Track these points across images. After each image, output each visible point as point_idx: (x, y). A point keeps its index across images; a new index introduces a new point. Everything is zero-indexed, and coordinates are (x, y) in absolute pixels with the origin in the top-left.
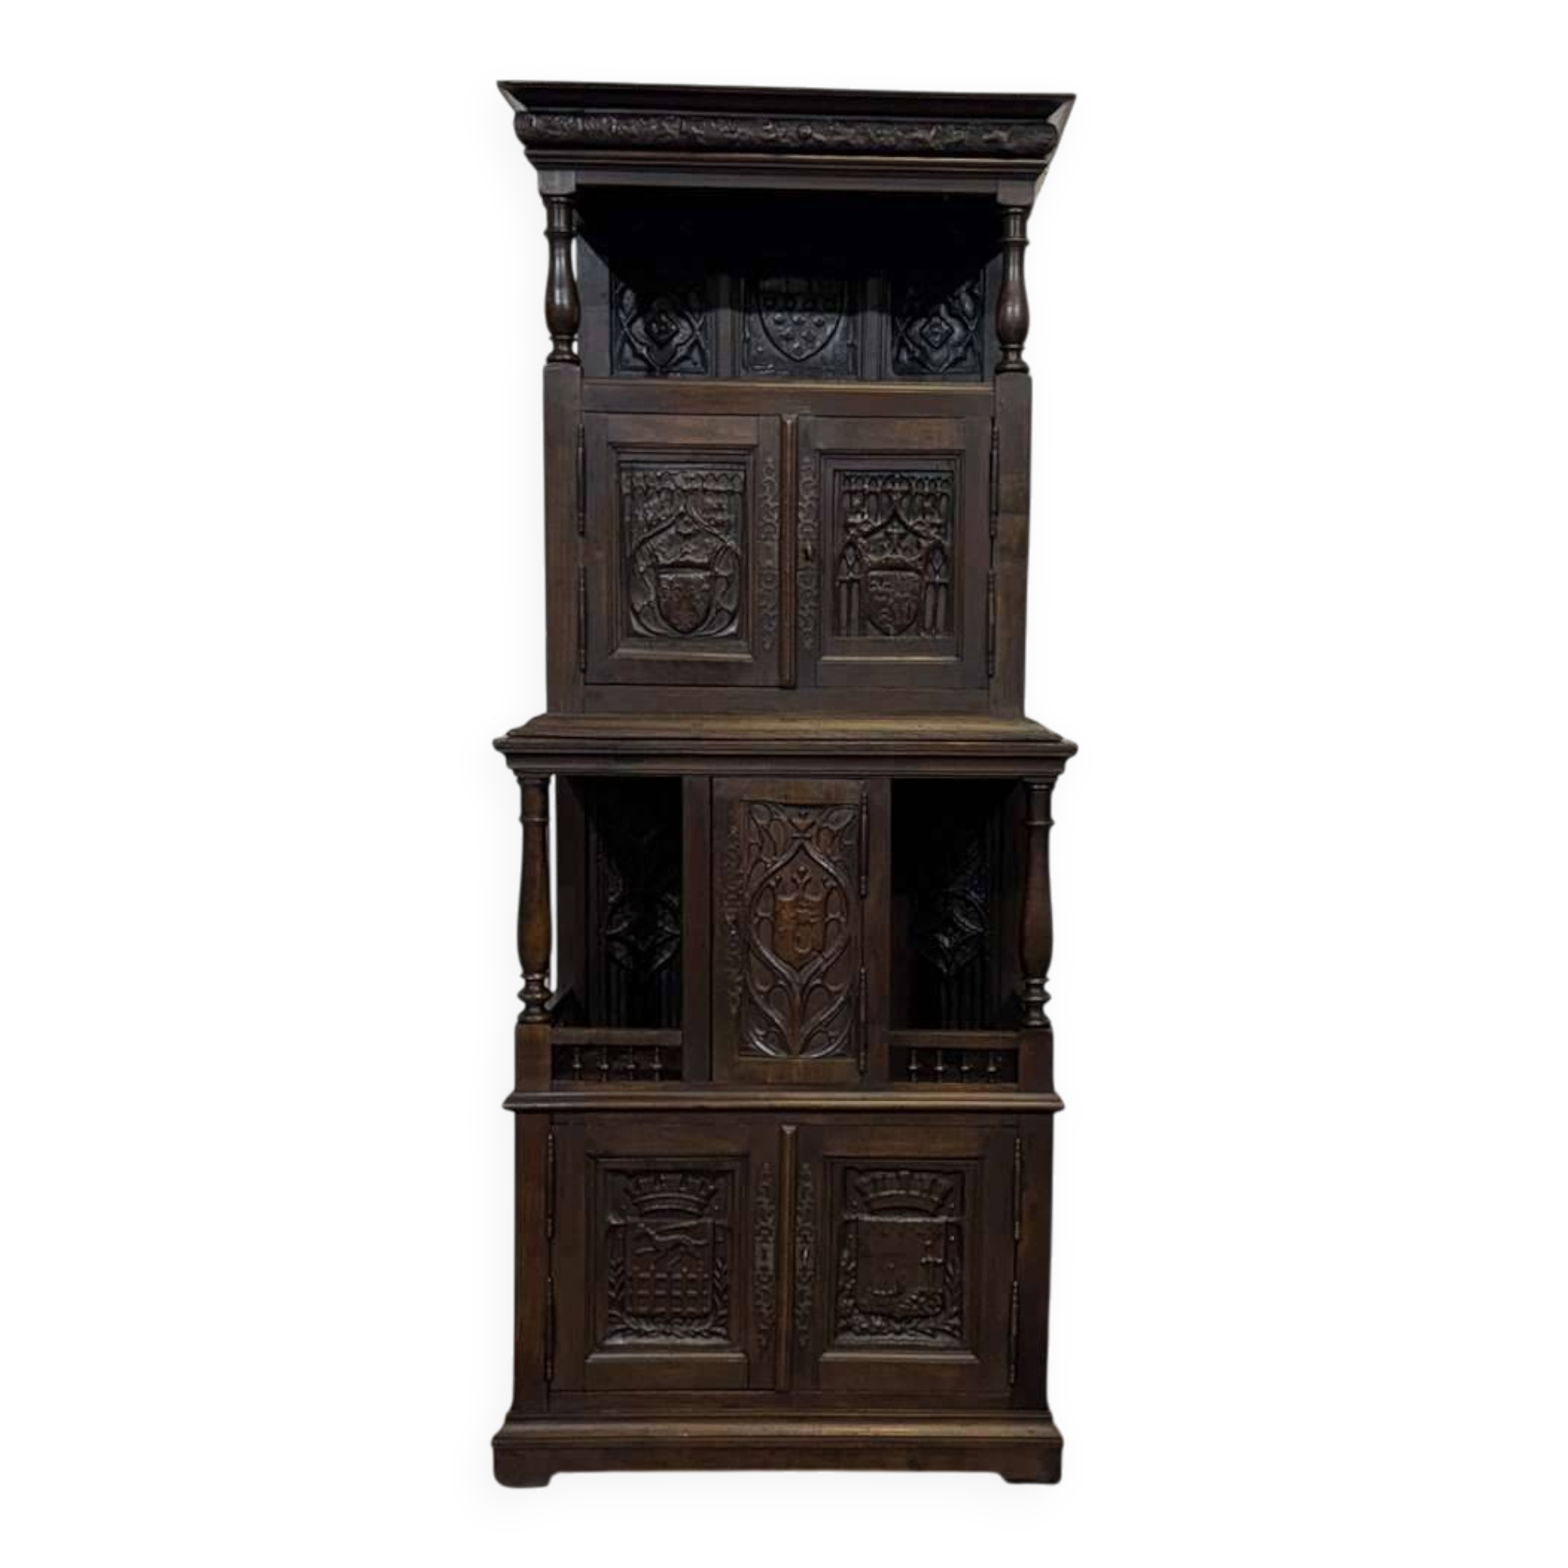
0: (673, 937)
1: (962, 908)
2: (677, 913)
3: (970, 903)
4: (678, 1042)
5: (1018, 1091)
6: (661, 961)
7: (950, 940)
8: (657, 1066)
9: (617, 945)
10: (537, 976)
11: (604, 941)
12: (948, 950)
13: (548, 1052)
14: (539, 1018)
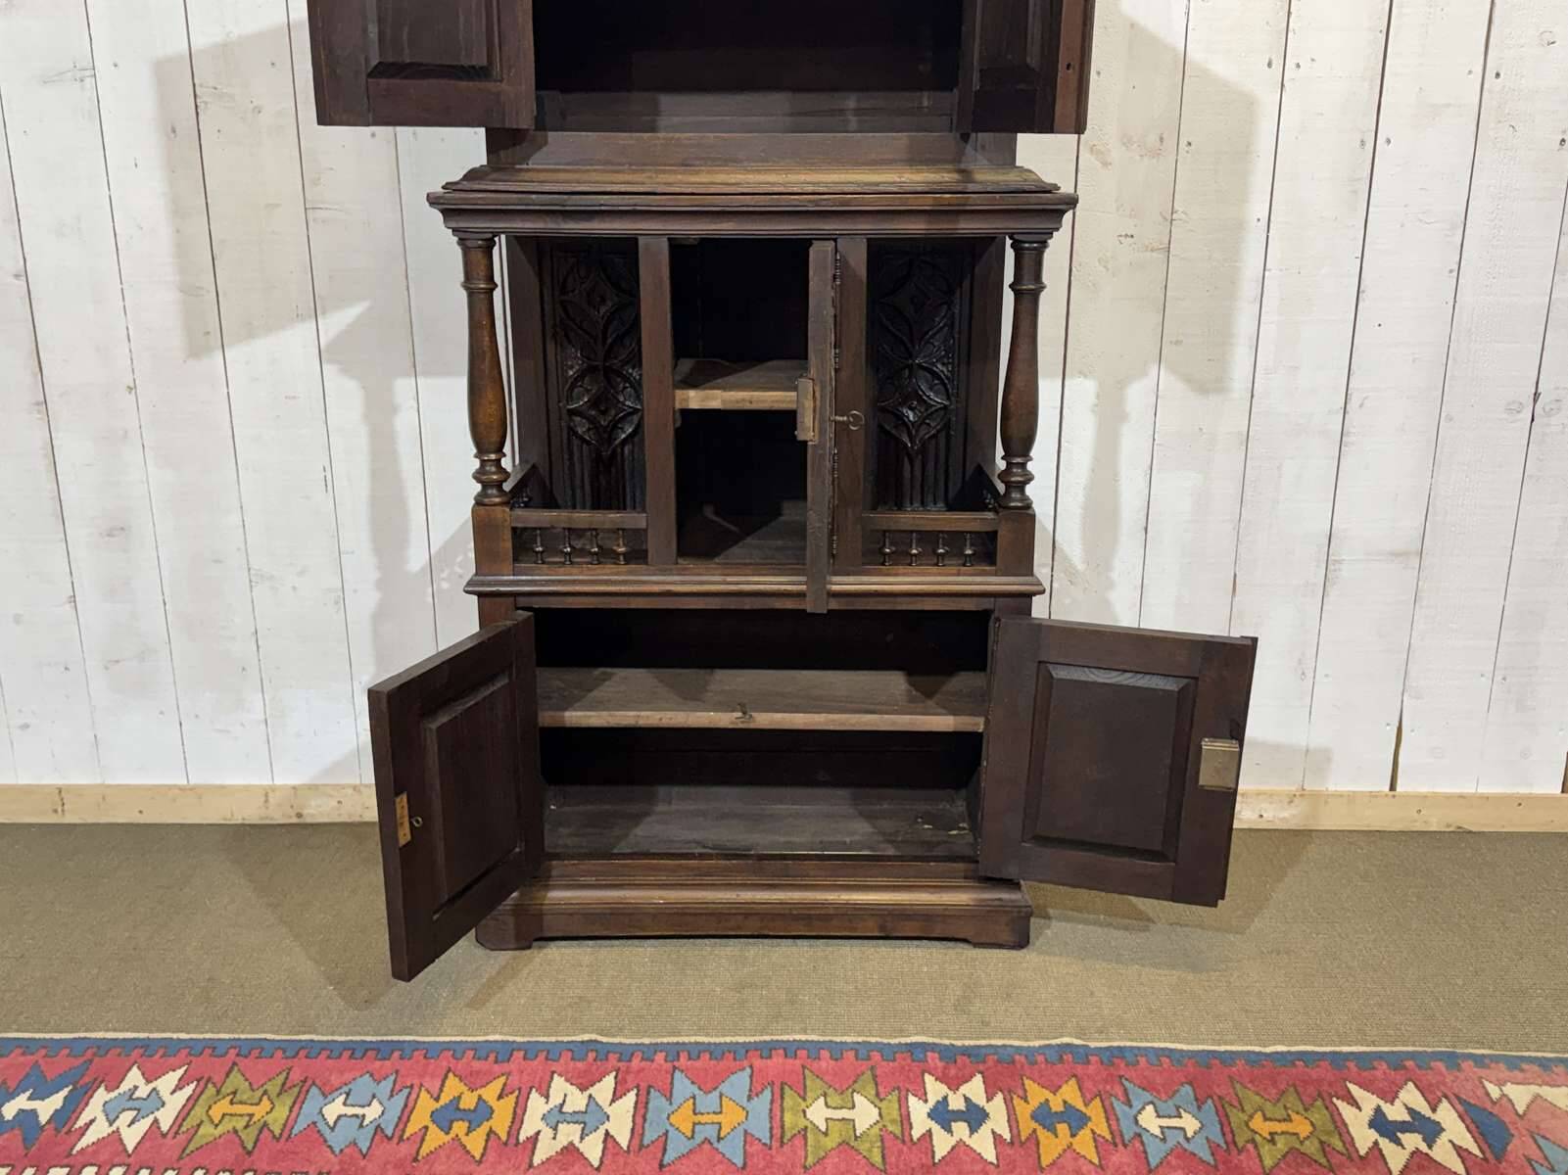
0: (636, 411)
1: (927, 381)
2: (637, 387)
3: (935, 375)
4: (643, 525)
5: (996, 574)
6: (623, 436)
7: (915, 414)
8: (622, 550)
9: (578, 419)
10: (493, 456)
11: (565, 416)
12: (913, 423)
13: (508, 535)
14: (497, 500)
